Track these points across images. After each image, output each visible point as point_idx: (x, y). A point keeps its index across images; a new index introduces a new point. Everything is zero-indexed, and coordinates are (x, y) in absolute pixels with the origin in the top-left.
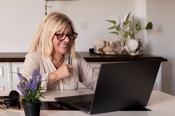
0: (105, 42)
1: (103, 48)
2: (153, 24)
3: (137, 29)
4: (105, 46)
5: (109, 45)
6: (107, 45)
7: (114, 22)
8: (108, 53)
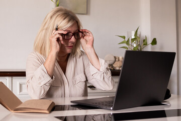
0: (115, 57)
1: (113, 63)
2: (157, 40)
3: (144, 45)
4: (115, 61)
5: (119, 60)
6: (117, 60)
7: (124, 37)
8: (117, 68)
